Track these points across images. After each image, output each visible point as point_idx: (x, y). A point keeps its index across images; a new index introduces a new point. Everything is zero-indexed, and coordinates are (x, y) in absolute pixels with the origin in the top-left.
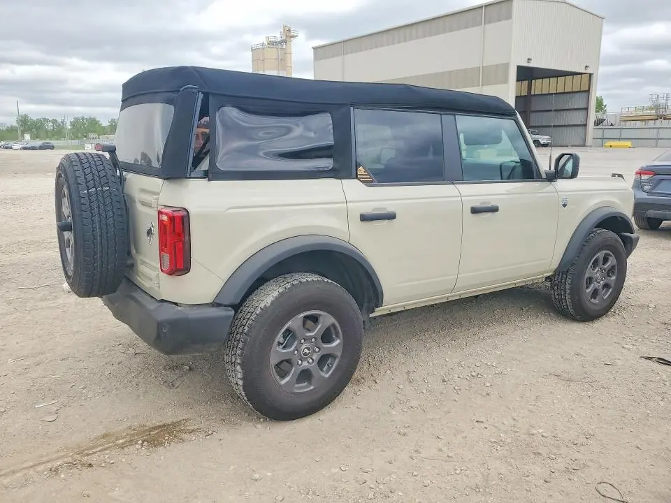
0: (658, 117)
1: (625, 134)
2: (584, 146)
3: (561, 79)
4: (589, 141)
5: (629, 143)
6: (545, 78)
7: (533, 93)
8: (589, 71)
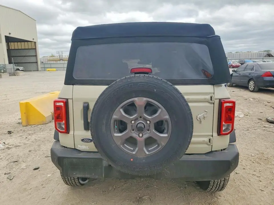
0: (60, 60)
1: (53, 66)
2: (38, 70)
3: (23, 43)
4: (40, 69)
5: (55, 69)
6: (15, 42)
7: (10, 48)
8: (34, 41)
